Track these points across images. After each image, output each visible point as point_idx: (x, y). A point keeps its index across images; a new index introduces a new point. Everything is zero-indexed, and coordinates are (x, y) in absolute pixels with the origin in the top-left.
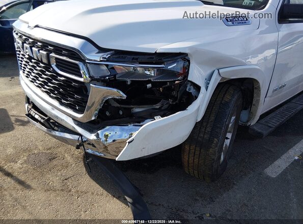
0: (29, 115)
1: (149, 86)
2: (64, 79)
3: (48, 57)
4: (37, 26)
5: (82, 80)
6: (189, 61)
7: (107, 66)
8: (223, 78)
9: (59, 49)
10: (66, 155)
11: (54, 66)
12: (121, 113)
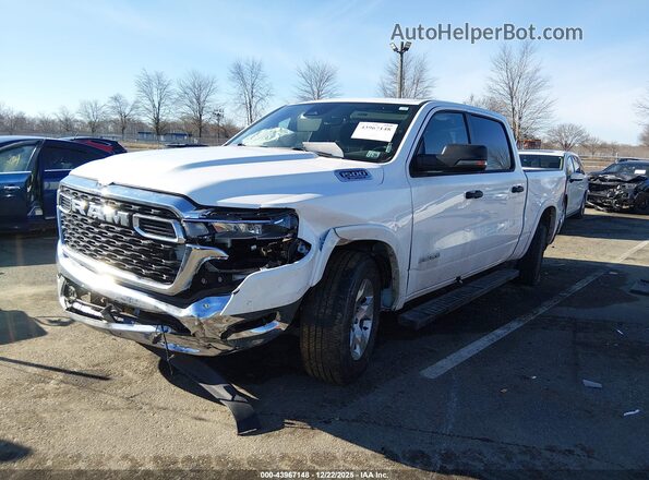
0: (71, 309)
1: (254, 247)
2: (149, 242)
3: (130, 218)
4: (113, 184)
5: (176, 240)
6: (297, 217)
7: (206, 224)
8: (342, 240)
9: (145, 208)
10: (125, 371)
11: (136, 228)
12: (220, 280)
